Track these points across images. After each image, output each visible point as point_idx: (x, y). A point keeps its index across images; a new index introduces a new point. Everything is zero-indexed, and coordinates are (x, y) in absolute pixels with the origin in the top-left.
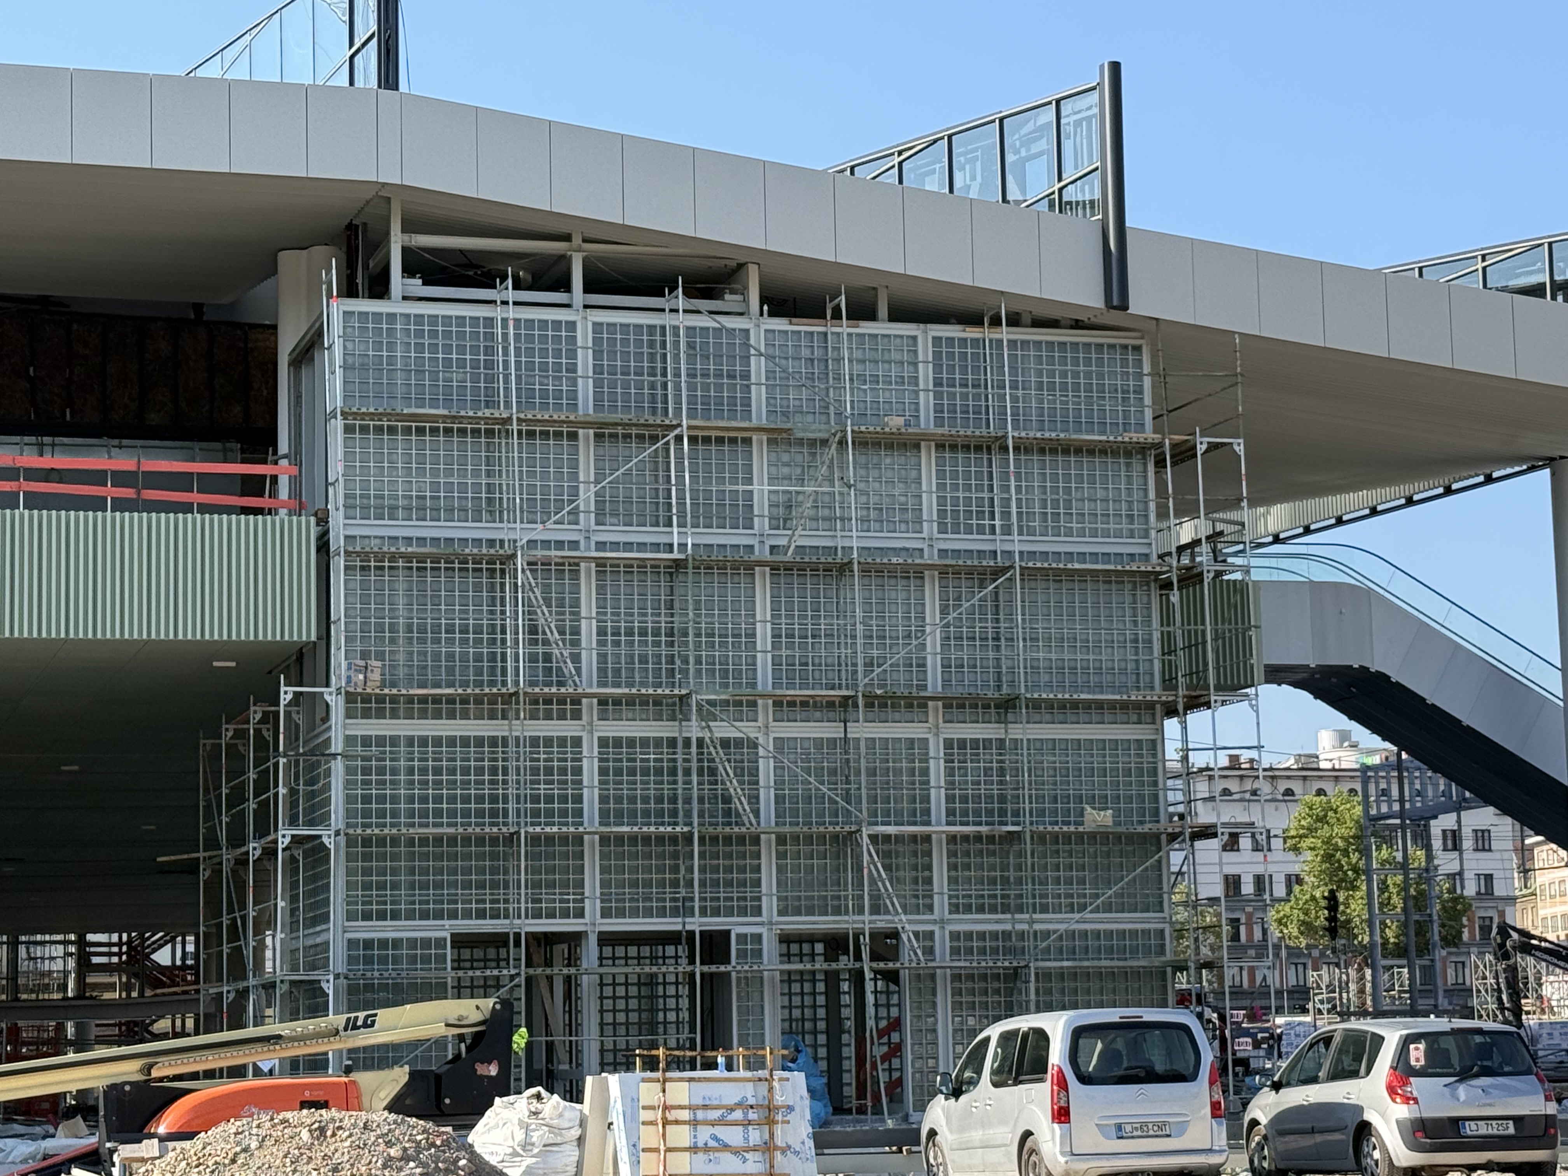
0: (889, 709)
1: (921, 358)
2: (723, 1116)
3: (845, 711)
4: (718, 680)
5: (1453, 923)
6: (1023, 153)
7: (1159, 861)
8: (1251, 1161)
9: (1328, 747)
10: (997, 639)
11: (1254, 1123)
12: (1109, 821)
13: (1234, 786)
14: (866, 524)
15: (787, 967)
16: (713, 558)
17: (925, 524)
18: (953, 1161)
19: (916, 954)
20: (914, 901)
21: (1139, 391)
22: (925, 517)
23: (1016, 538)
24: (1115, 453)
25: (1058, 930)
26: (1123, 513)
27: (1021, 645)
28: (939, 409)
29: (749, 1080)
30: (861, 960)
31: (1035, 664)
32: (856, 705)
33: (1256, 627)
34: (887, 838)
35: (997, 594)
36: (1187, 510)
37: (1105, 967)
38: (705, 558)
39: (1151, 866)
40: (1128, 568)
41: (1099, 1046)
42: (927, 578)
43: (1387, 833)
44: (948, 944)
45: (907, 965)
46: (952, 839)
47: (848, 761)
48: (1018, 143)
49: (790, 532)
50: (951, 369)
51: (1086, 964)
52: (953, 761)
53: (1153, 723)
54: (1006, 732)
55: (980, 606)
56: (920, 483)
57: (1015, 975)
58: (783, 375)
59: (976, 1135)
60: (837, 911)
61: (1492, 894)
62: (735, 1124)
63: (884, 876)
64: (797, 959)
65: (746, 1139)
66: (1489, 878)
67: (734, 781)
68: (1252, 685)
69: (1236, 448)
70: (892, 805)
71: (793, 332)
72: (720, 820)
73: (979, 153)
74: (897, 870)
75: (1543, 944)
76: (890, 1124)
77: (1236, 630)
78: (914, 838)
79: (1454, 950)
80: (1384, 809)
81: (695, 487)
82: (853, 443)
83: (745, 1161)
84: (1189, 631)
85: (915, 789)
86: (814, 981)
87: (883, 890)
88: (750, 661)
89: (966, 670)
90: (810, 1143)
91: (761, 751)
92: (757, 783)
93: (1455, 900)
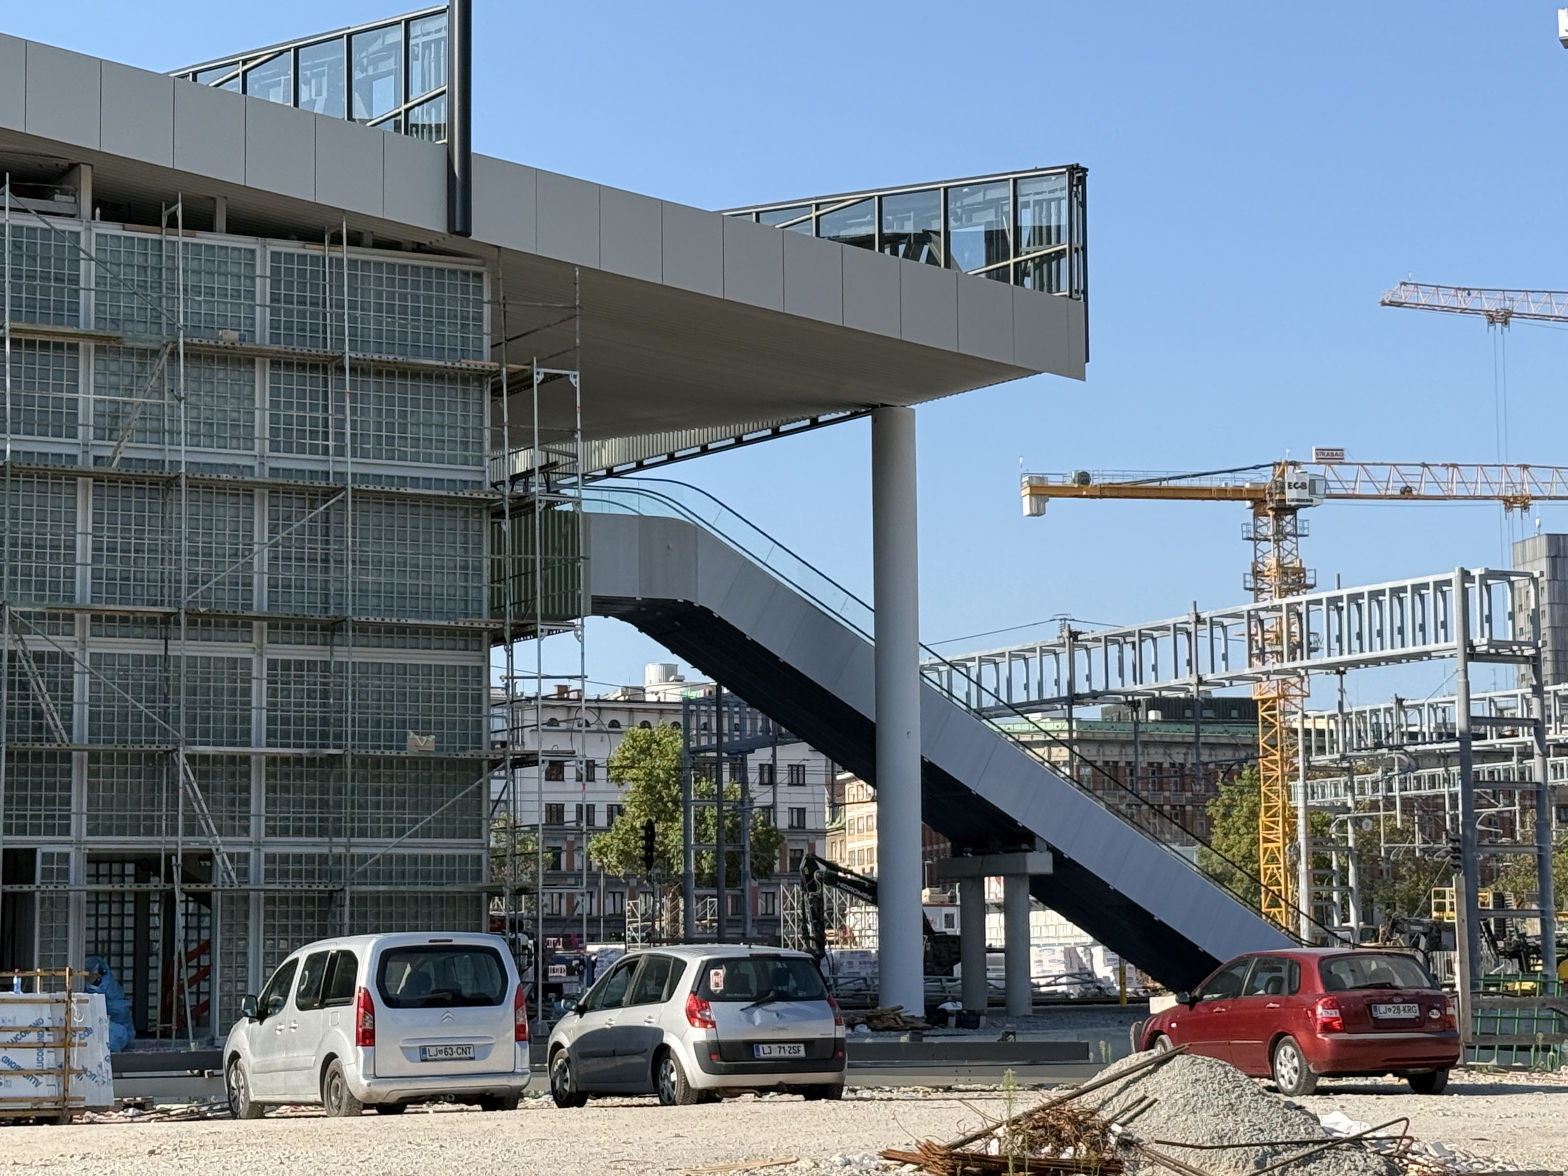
0: (212, 628)
1: (258, 273)
2: (16, 1038)
3: (167, 628)
4: (33, 592)
5: (765, 855)
6: (371, 71)
7: (480, 787)
8: (553, 1084)
9: (655, 680)
10: (326, 560)
11: (558, 1046)
12: (431, 747)
13: (560, 715)
14: (195, 439)
15: (95, 887)
16: (33, 466)
17: (257, 441)
18: (255, 1084)
19: (229, 876)
20: (230, 822)
21: (479, 318)
22: (257, 434)
23: (349, 459)
24: (452, 380)
25: (375, 855)
26: (458, 439)
27: (350, 568)
28: (275, 324)
29: (46, 1002)
30: (172, 881)
31: (364, 587)
32: (178, 623)
33: (584, 558)
34: (205, 758)
35: (328, 514)
36: (521, 440)
37: (421, 892)
38: (25, 466)
39: (472, 791)
40: (460, 494)
41: (408, 969)
42: (256, 497)
43: (708, 766)
44: (263, 867)
45: (219, 887)
46: (272, 760)
47: (167, 679)
48: (365, 60)
49: (115, 443)
50: (289, 286)
51: (402, 888)
52: (276, 683)
53: (480, 650)
54: (332, 654)
55: (310, 526)
56: (253, 400)
57: (329, 899)
58: (115, 281)
59: (280, 1058)
60: (149, 832)
61: (804, 827)
62: (29, 1046)
63: (200, 796)
64: (106, 879)
65: (40, 1062)
66: (802, 812)
67: (47, 696)
68: (579, 616)
69: (572, 380)
70: (211, 725)
71: (126, 238)
72: (30, 735)
73: (326, 68)
74: (214, 790)
75: (849, 876)
76: (193, 1047)
77: (566, 560)
78: (232, 759)
79: (765, 881)
80: (704, 742)
81: (17, 392)
82: (185, 355)
83: (38, 1084)
84: (520, 560)
85: (235, 709)
86: (122, 902)
87: (198, 811)
88: (68, 574)
89: (293, 590)
90: (108, 1066)
91: (77, 667)
92: (71, 698)
93: (769, 833)
